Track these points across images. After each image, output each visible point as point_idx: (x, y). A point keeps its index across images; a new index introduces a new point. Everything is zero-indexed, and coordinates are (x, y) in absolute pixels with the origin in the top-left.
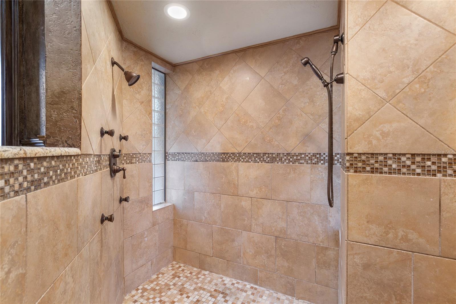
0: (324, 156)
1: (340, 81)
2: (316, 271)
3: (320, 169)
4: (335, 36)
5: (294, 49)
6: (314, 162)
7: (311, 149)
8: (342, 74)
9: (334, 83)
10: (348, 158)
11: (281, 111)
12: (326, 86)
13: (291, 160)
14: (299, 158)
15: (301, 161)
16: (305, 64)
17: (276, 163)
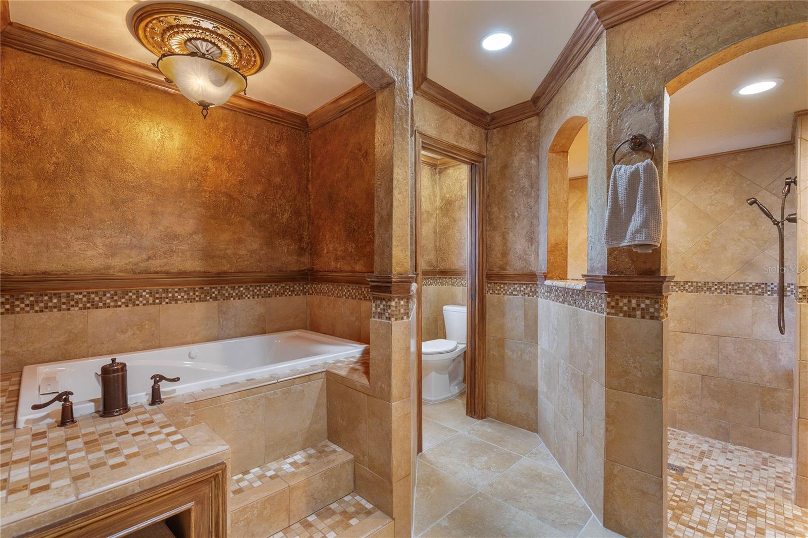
0: (772, 286)
1: (794, 220)
2: (760, 414)
3: (765, 300)
4: (787, 179)
5: (728, 165)
6: (757, 292)
7: (753, 278)
8: (795, 214)
9: (786, 222)
10: (800, 290)
11: (710, 235)
12: (777, 224)
13: (724, 289)
14: (736, 287)
15: (738, 292)
16: (751, 204)
17: (703, 293)
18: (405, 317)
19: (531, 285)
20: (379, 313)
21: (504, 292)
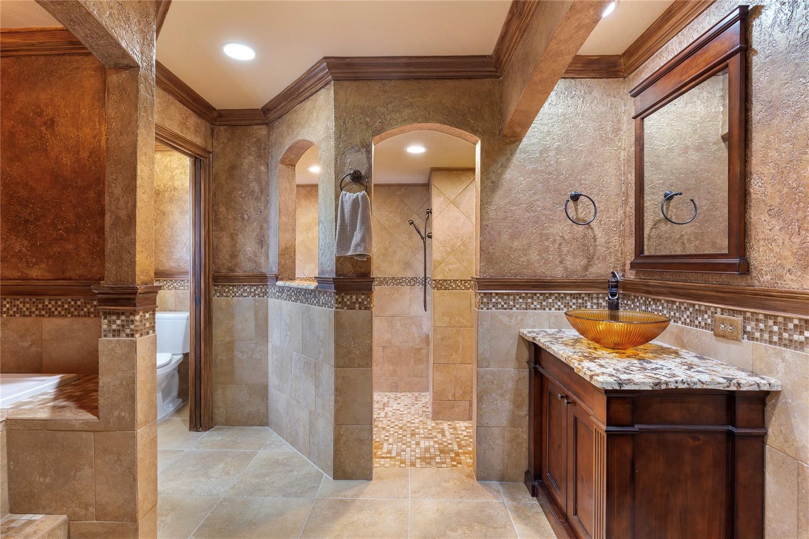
0: (419, 279)
1: (430, 237)
2: (414, 367)
3: (416, 289)
4: (427, 210)
5: (397, 193)
6: (412, 284)
7: (410, 274)
8: (431, 233)
9: (427, 238)
10: (434, 282)
11: (387, 243)
12: (423, 239)
13: (395, 283)
14: (401, 281)
15: (403, 284)
16: (411, 224)
17: (383, 286)
18: (151, 332)
19: (261, 286)
20: (114, 330)
21: (233, 294)
